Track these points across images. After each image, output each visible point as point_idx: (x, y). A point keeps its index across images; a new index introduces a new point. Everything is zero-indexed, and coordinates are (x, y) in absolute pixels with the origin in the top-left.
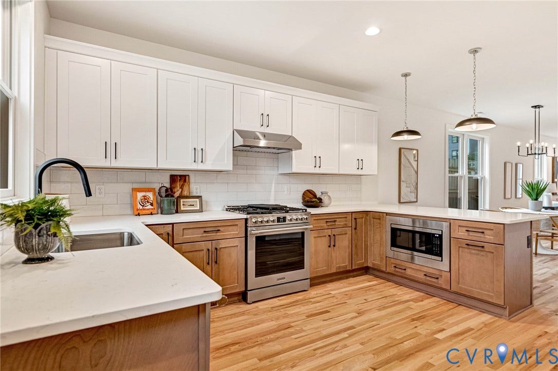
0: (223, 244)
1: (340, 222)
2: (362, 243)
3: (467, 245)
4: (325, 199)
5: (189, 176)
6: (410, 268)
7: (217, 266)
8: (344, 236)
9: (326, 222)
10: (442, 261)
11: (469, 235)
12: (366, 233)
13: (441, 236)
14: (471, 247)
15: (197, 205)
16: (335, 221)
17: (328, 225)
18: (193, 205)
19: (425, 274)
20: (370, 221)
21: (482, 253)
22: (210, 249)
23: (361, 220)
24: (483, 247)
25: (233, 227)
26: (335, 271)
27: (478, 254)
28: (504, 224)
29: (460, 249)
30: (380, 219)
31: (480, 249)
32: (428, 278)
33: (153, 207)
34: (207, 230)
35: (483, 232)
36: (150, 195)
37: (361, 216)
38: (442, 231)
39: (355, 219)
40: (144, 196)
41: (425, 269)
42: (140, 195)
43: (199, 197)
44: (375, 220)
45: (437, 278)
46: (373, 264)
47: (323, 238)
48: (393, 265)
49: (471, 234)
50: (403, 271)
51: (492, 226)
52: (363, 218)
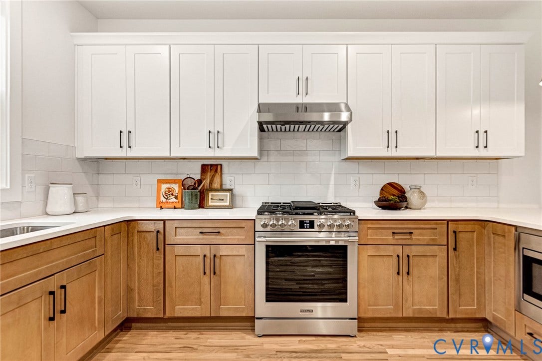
0: (224, 251)
1: (421, 235)
2: (472, 275)
4: (413, 197)
5: (221, 165)
7: (216, 278)
8: (431, 259)
9: (393, 233)
12: (483, 258)
15: (227, 199)
16: (411, 233)
17: (397, 239)
18: (223, 200)
20: (489, 238)
22: (208, 255)
23: (469, 235)
25: (239, 230)
26: (412, 316)
33: (177, 201)
34: (205, 230)
36: (176, 188)
37: (469, 227)
39: (455, 232)
40: (169, 188)
42: (164, 187)
43: (230, 190)
44: (497, 237)
46: (495, 318)
47: (385, 259)
52: (474, 231)
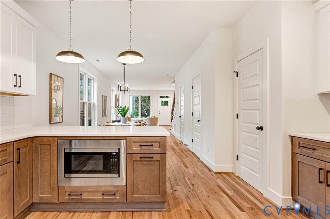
2: (26, 177)
3: (141, 158)
6: (86, 191)
10: (119, 177)
11: (141, 149)
12: (31, 163)
13: (118, 154)
14: (143, 159)
19: (102, 193)
20: (36, 148)
21: (151, 163)
23: (24, 149)
24: (152, 157)
27: (148, 164)
28: (166, 136)
29: (135, 162)
30: (50, 145)
31: (150, 159)
32: (106, 197)
35: (152, 145)
37: (24, 144)
38: (119, 149)
39: (18, 149)
41: (103, 189)
44: (43, 146)
45: (115, 194)
46: (41, 199)
48: (67, 194)
49: (143, 148)
50: (79, 197)
51: (158, 139)
52: (27, 146)
